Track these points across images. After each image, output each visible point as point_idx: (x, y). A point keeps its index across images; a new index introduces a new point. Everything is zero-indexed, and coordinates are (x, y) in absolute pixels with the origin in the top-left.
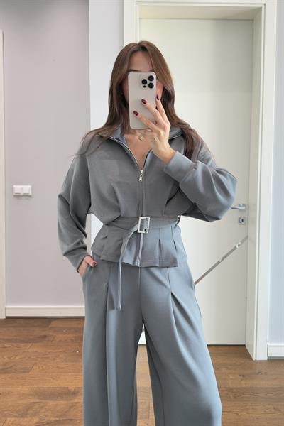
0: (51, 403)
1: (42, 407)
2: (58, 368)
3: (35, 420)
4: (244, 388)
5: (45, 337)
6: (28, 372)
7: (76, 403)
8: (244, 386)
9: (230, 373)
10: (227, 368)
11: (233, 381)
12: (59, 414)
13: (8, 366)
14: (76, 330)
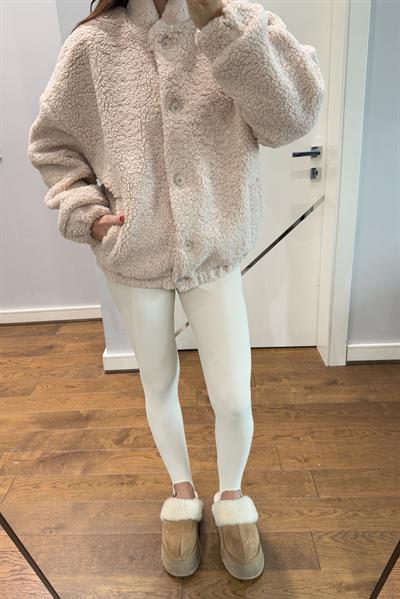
0: (57, 432)
1: (46, 438)
2: (68, 387)
3: (38, 454)
4: (311, 404)
5: (51, 347)
6: (29, 395)
7: (90, 430)
8: (310, 402)
9: (293, 385)
10: (289, 379)
11: (294, 393)
12: (67, 446)
13: (4, 388)
14: (92, 337)
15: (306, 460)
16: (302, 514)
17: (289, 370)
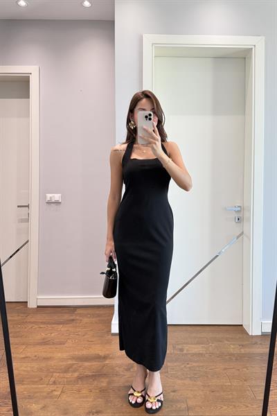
0: (87, 364)
1: (80, 366)
2: (88, 341)
3: (76, 374)
4: (243, 354)
5: (73, 320)
6: (64, 344)
7: (107, 364)
8: (243, 352)
9: (231, 344)
10: (229, 341)
11: (233, 348)
12: (95, 371)
13: (47, 340)
14: (99, 316)
15: (245, 380)
16: (247, 407)
17: (228, 336)
